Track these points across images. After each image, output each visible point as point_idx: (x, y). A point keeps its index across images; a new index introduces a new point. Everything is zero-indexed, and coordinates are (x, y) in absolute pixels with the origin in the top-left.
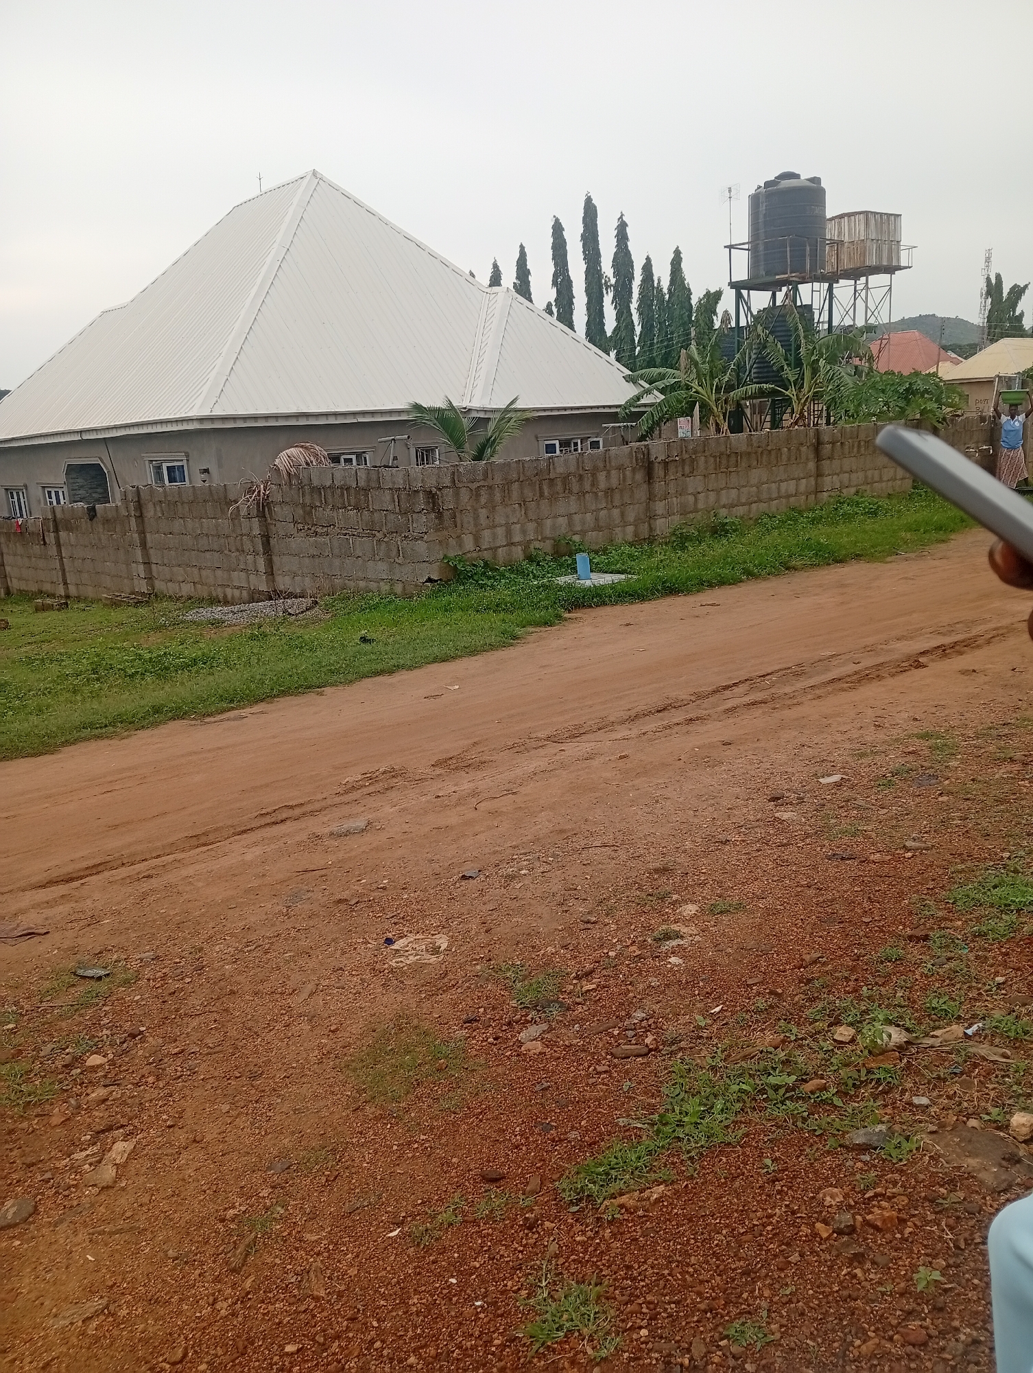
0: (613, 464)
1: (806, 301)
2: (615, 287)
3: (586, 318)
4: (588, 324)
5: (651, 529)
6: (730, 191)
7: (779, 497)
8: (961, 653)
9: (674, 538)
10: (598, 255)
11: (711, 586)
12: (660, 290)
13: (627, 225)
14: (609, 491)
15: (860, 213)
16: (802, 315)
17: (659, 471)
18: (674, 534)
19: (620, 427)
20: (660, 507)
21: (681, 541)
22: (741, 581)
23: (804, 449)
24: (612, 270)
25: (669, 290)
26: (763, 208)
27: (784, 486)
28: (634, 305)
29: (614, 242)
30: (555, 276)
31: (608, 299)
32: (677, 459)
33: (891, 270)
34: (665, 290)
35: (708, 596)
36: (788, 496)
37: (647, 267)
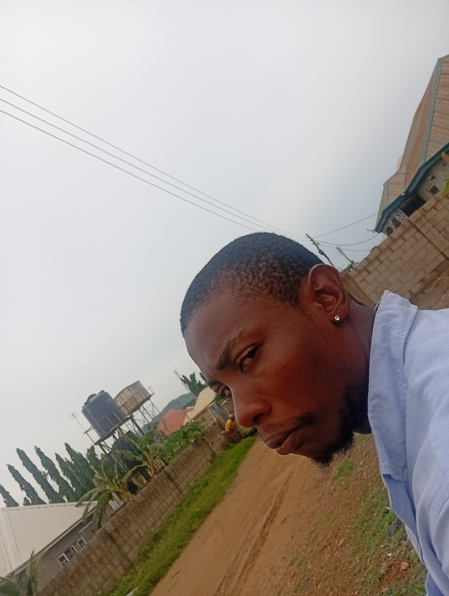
0: (94, 547)
1: (127, 430)
2: (49, 473)
3: (45, 493)
4: (47, 494)
5: (129, 561)
6: (73, 415)
7: (169, 506)
8: (276, 515)
9: (141, 557)
10: (35, 466)
11: (170, 565)
12: (68, 462)
13: (39, 449)
14: (100, 560)
15: (125, 389)
16: (129, 436)
17: (115, 535)
18: (139, 555)
19: (87, 528)
20: (126, 549)
21: (144, 556)
22: (180, 553)
23: (165, 482)
24: (44, 468)
25: (72, 459)
26: (89, 412)
27: (168, 501)
28: (61, 474)
29: (38, 457)
30: (21, 486)
31: (49, 479)
32: (119, 524)
33: (148, 398)
34: (71, 460)
35: (172, 571)
36: (172, 503)
37: (58, 457)
